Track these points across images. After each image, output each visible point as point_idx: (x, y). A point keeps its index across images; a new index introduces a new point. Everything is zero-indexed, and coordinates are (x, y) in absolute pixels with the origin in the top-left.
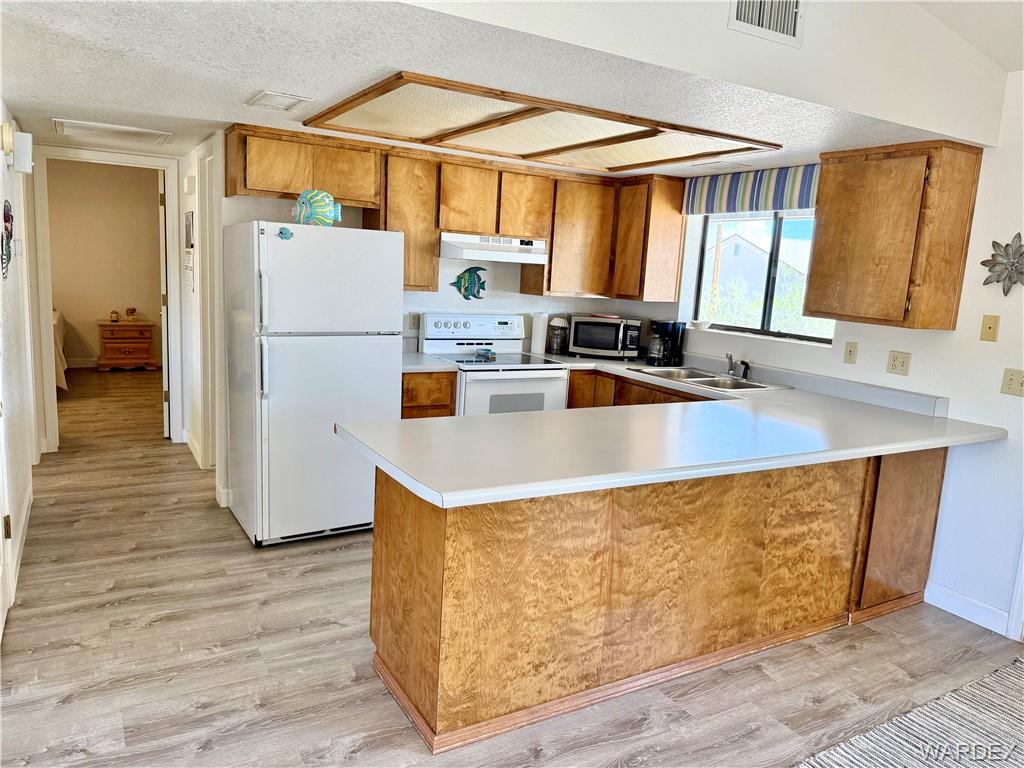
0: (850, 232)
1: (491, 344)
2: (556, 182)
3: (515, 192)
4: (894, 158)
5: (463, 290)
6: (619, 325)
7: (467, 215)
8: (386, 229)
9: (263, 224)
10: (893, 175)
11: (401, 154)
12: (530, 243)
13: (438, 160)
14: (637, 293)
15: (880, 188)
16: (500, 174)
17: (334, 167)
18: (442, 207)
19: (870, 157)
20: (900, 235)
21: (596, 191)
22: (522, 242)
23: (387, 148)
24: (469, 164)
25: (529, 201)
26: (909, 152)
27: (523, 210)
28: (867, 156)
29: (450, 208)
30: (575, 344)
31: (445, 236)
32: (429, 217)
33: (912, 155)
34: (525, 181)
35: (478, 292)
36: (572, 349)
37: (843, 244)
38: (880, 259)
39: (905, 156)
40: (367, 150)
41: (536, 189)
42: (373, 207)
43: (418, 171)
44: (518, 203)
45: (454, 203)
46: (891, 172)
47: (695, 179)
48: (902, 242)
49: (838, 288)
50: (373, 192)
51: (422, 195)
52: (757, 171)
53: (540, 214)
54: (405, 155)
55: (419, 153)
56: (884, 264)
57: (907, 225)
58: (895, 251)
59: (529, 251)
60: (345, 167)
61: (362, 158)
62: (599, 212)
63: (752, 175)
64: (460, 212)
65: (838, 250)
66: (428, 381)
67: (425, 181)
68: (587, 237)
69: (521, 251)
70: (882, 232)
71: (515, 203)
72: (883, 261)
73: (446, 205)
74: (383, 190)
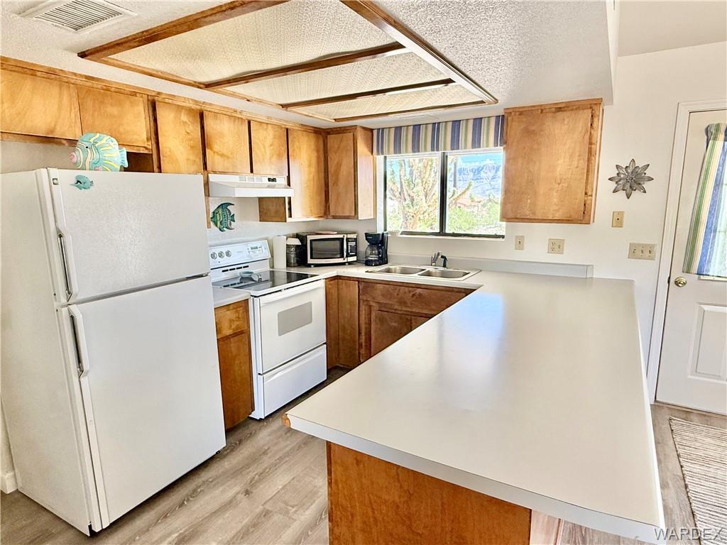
0: (535, 162)
1: (247, 266)
2: (287, 130)
3: (261, 138)
4: (564, 111)
5: (219, 223)
6: (343, 239)
7: (228, 157)
8: (160, 171)
9: (55, 172)
10: (566, 122)
11: (167, 100)
12: (274, 180)
13: (198, 107)
14: (353, 214)
15: (556, 131)
16: (249, 122)
17: (102, 112)
18: (208, 151)
19: (544, 111)
20: (575, 163)
21: (312, 137)
22: (269, 180)
23: (153, 94)
24: (224, 112)
25: (271, 145)
26: (575, 107)
27: (268, 152)
28: (542, 110)
29: (214, 152)
30: (311, 258)
31: (212, 178)
32: (197, 160)
33: (578, 108)
34: (266, 129)
35: (230, 224)
36: (310, 261)
37: (530, 171)
38: (561, 180)
39: (572, 110)
40: (134, 94)
41: (275, 135)
42: (146, 152)
43: (184, 117)
44: (264, 147)
45: (216, 147)
46: (564, 120)
47: (381, 131)
48: (577, 167)
49: (529, 201)
50: (144, 136)
51: (191, 140)
52: (434, 124)
53: (279, 156)
54: (170, 101)
55: (183, 100)
56: (565, 183)
57: (580, 156)
58: (572, 174)
59: (273, 187)
60: (114, 110)
61: (131, 102)
62: (316, 154)
63: (430, 127)
64: (222, 155)
65: (526, 175)
66: (228, 312)
67: (191, 127)
68: (310, 174)
69: (269, 187)
70: (561, 161)
71: (262, 147)
72: (563, 181)
73: (211, 149)
74: (153, 136)
